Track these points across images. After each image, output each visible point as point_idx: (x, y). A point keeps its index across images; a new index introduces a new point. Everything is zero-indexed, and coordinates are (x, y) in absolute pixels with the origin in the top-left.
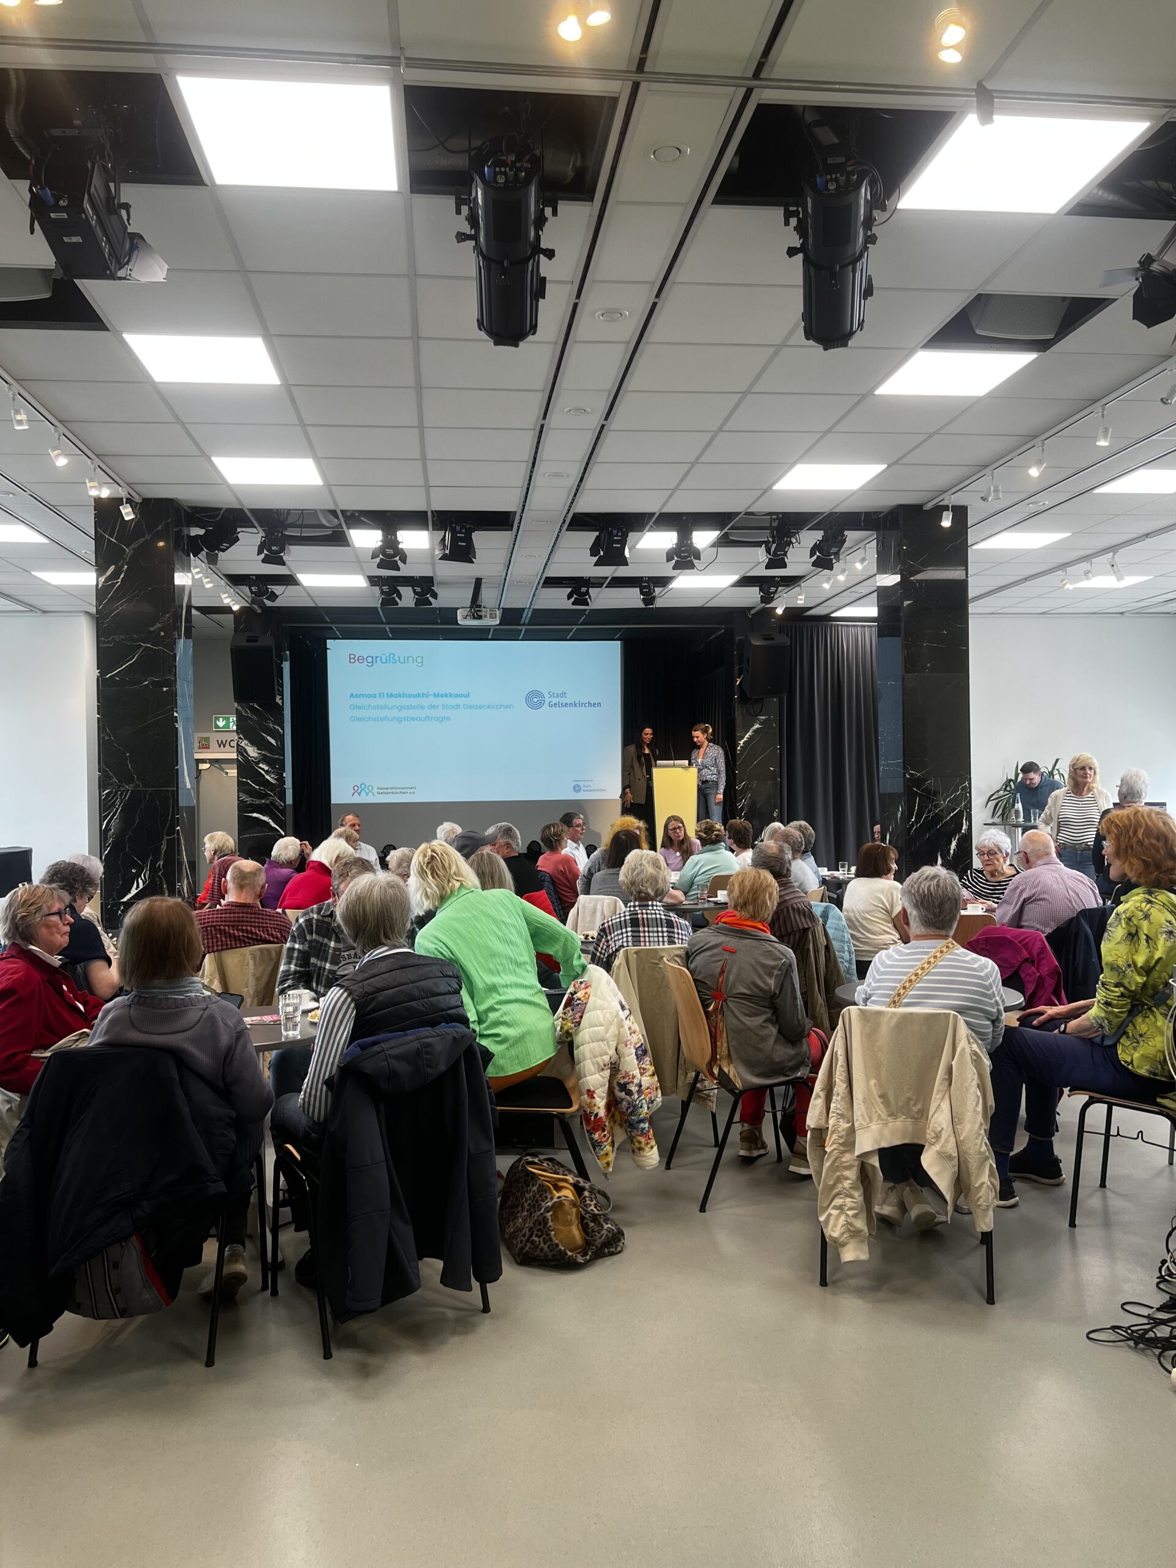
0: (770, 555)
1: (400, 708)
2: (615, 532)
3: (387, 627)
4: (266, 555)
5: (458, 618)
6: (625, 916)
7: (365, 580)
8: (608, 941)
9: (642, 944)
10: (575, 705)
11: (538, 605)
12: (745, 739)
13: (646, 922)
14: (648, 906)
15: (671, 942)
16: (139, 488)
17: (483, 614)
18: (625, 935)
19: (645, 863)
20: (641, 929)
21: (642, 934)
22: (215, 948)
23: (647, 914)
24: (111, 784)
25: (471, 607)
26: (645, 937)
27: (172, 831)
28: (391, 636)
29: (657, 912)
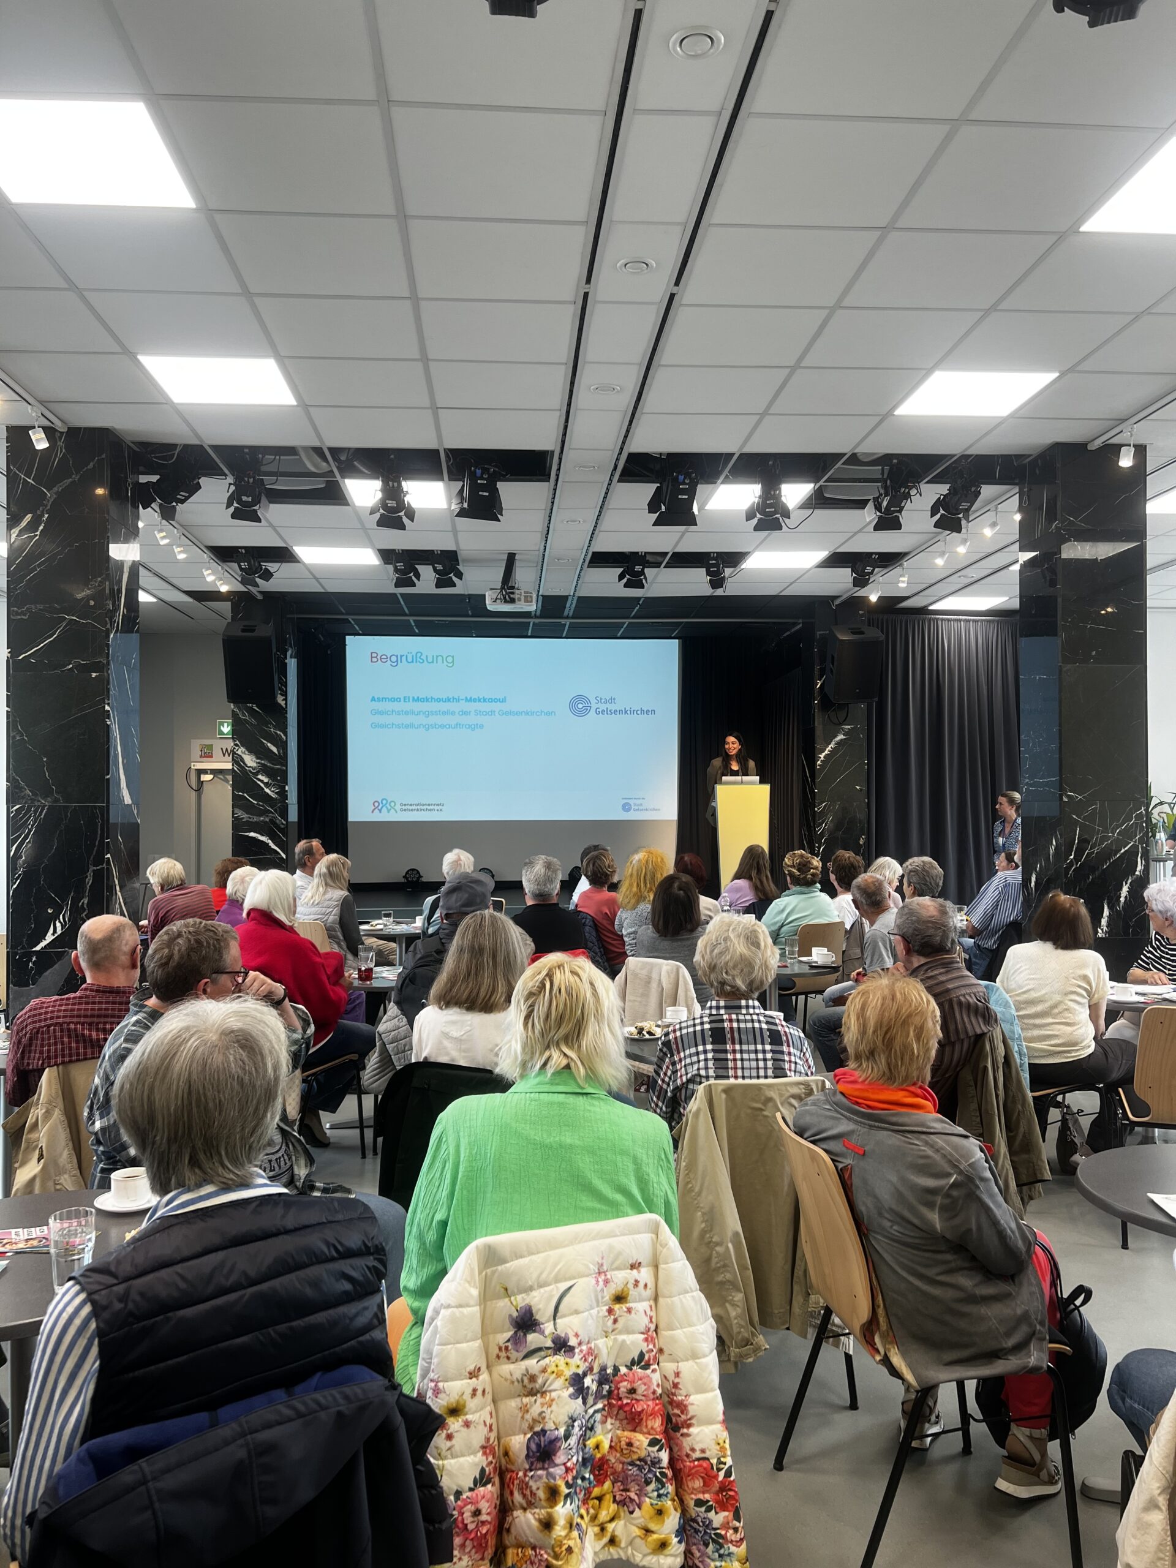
0: (880, 512)
1: (428, 714)
2: (681, 478)
3: (411, 619)
4: (236, 508)
5: (487, 602)
6: (702, 1024)
7: (376, 554)
8: (674, 1064)
9: (731, 1073)
10: (626, 712)
11: (584, 592)
12: (826, 752)
13: (736, 1035)
14: (740, 1007)
15: (779, 1072)
16: (59, 409)
17: (516, 596)
18: (702, 1057)
19: (732, 936)
20: (729, 1047)
21: (730, 1056)
22: (59, 1060)
23: (738, 1021)
24: (23, 798)
25: (502, 588)
26: (735, 1060)
27: (100, 859)
28: (417, 631)
29: (755, 1017)
